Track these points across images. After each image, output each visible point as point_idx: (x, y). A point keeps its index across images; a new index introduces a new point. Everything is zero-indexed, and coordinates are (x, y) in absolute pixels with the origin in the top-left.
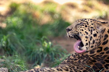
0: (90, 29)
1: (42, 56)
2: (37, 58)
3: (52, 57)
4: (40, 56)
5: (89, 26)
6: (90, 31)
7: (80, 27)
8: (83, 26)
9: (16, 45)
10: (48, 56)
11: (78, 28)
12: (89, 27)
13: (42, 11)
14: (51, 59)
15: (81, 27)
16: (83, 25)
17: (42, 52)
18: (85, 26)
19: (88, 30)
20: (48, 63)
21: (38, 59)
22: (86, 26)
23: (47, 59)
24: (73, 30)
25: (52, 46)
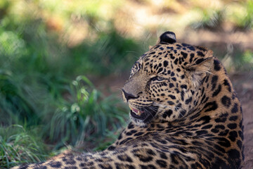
0: (180, 89)
1: (78, 123)
2: (65, 128)
3: (101, 126)
4: (73, 124)
5: (177, 84)
6: (180, 94)
7: (157, 90)
8: (164, 87)
9: (14, 99)
10: (90, 122)
11: (153, 92)
12: (177, 86)
13: (69, 14)
14: (98, 131)
15: (160, 88)
16: (165, 84)
17: (76, 113)
18: (168, 84)
19: (175, 92)
20: (91, 141)
21: (68, 132)
22: (171, 85)
23: (90, 130)
24: (142, 99)
25: (99, 99)
